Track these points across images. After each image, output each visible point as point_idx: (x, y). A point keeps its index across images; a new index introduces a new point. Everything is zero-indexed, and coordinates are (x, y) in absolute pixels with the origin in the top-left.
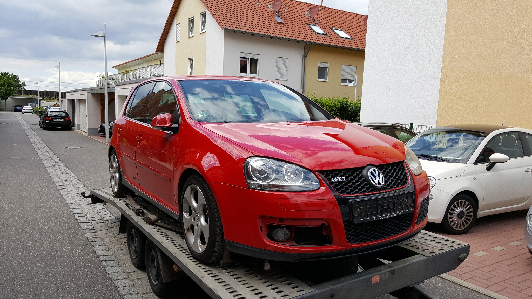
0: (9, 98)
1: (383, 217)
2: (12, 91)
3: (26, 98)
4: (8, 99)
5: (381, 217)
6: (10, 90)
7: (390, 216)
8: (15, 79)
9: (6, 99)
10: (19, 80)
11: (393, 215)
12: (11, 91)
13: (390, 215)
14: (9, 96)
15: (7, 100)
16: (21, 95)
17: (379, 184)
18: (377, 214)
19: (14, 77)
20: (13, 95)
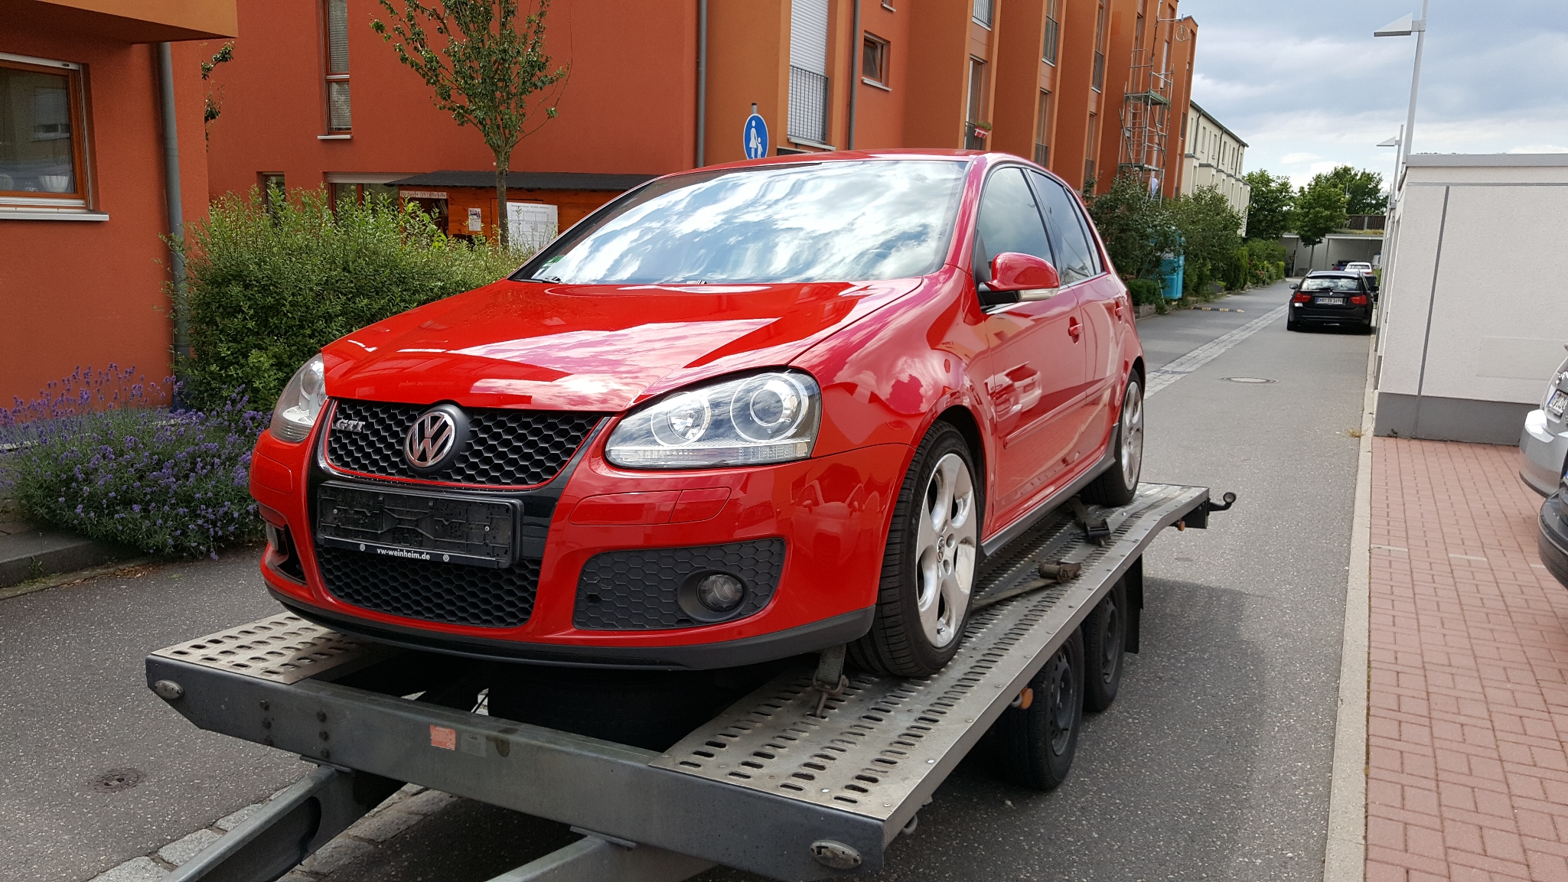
0: (1325, 240)
1: (388, 549)
2: (1335, 221)
3: (1370, 238)
4: (1320, 242)
5: (380, 548)
6: (1331, 218)
7: (409, 555)
8: (1370, 186)
9: (1314, 243)
10: (1379, 187)
11: (420, 556)
12: (1331, 220)
13: (408, 551)
14: (1324, 236)
15: (1319, 245)
16: (1361, 232)
17: (423, 457)
18: (376, 537)
19: (1368, 178)
20: (1335, 232)
